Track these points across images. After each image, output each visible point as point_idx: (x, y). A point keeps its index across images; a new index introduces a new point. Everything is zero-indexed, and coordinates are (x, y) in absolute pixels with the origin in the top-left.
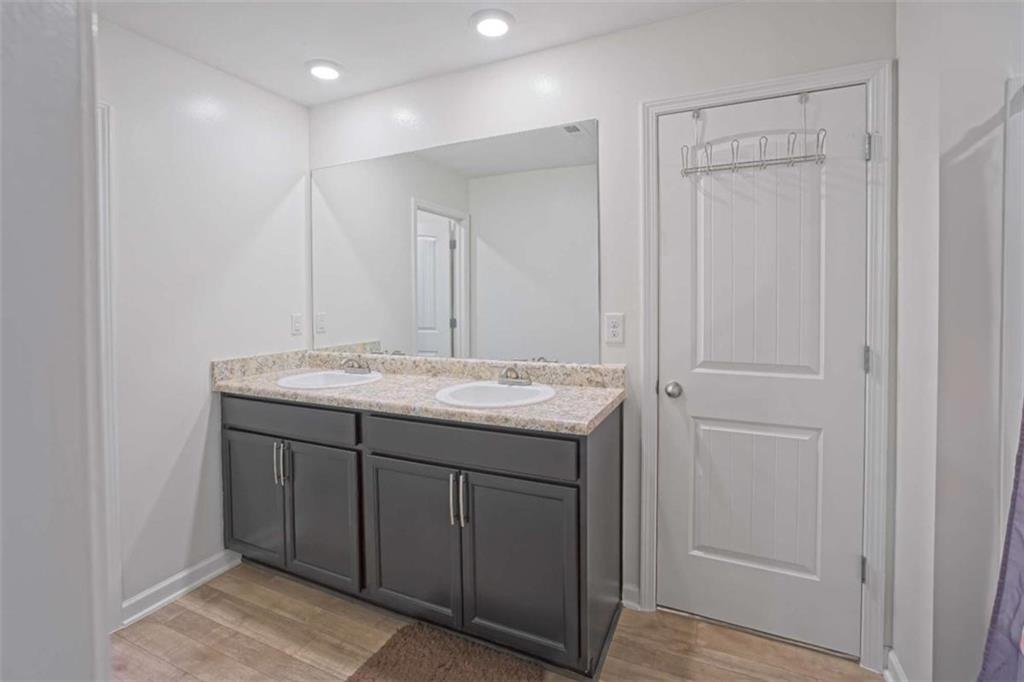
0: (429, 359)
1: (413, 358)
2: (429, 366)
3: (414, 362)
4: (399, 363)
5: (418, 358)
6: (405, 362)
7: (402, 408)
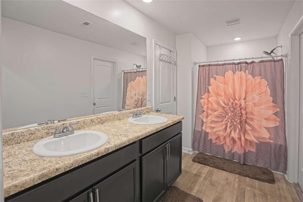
0: (99, 116)
1: (90, 118)
2: (99, 120)
3: (92, 120)
4: (82, 123)
5: (93, 117)
6: (86, 121)
7: (155, 130)
